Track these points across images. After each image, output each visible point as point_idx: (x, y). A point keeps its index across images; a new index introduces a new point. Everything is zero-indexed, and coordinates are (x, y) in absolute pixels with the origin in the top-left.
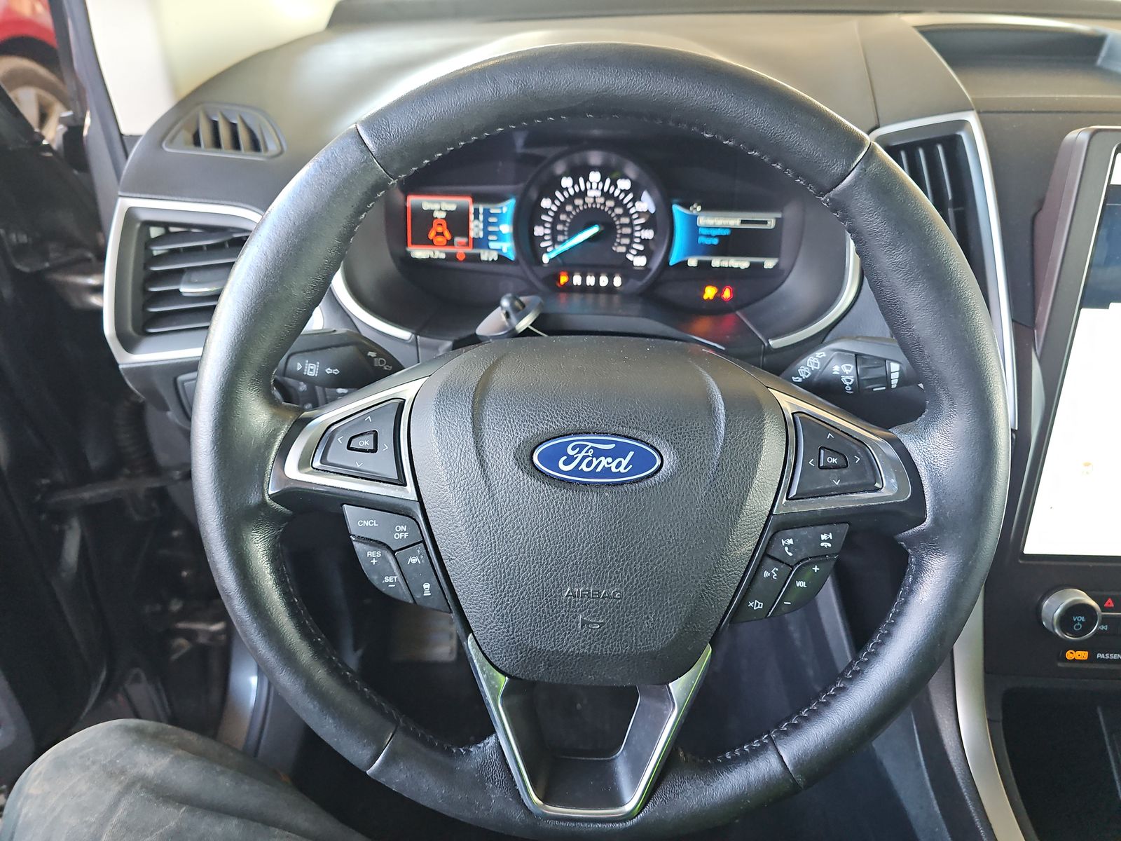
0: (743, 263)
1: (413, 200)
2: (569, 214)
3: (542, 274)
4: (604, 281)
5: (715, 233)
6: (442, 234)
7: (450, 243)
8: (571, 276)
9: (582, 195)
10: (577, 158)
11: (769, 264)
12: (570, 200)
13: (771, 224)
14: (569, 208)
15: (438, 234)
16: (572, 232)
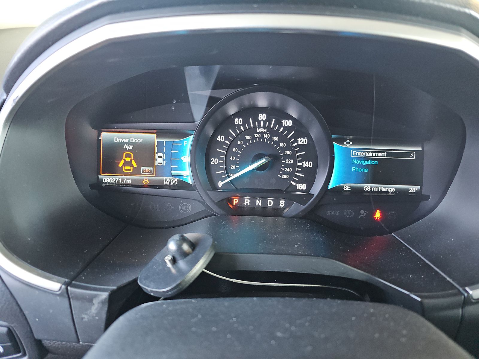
0: (391, 188)
1: (105, 136)
2: (239, 147)
3: (217, 198)
4: (270, 203)
5: (365, 163)
6: (129, 163)
7: (137, 171)
8: (242, 198)
9: (252, 131)
10: (246, 100)
11: (414, 189)
12: (241, 136)
13: (414, 156)
14: (240, 142)
15: (127, 163)
16: (243, 163)
